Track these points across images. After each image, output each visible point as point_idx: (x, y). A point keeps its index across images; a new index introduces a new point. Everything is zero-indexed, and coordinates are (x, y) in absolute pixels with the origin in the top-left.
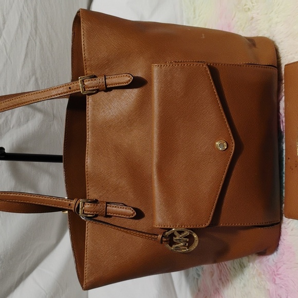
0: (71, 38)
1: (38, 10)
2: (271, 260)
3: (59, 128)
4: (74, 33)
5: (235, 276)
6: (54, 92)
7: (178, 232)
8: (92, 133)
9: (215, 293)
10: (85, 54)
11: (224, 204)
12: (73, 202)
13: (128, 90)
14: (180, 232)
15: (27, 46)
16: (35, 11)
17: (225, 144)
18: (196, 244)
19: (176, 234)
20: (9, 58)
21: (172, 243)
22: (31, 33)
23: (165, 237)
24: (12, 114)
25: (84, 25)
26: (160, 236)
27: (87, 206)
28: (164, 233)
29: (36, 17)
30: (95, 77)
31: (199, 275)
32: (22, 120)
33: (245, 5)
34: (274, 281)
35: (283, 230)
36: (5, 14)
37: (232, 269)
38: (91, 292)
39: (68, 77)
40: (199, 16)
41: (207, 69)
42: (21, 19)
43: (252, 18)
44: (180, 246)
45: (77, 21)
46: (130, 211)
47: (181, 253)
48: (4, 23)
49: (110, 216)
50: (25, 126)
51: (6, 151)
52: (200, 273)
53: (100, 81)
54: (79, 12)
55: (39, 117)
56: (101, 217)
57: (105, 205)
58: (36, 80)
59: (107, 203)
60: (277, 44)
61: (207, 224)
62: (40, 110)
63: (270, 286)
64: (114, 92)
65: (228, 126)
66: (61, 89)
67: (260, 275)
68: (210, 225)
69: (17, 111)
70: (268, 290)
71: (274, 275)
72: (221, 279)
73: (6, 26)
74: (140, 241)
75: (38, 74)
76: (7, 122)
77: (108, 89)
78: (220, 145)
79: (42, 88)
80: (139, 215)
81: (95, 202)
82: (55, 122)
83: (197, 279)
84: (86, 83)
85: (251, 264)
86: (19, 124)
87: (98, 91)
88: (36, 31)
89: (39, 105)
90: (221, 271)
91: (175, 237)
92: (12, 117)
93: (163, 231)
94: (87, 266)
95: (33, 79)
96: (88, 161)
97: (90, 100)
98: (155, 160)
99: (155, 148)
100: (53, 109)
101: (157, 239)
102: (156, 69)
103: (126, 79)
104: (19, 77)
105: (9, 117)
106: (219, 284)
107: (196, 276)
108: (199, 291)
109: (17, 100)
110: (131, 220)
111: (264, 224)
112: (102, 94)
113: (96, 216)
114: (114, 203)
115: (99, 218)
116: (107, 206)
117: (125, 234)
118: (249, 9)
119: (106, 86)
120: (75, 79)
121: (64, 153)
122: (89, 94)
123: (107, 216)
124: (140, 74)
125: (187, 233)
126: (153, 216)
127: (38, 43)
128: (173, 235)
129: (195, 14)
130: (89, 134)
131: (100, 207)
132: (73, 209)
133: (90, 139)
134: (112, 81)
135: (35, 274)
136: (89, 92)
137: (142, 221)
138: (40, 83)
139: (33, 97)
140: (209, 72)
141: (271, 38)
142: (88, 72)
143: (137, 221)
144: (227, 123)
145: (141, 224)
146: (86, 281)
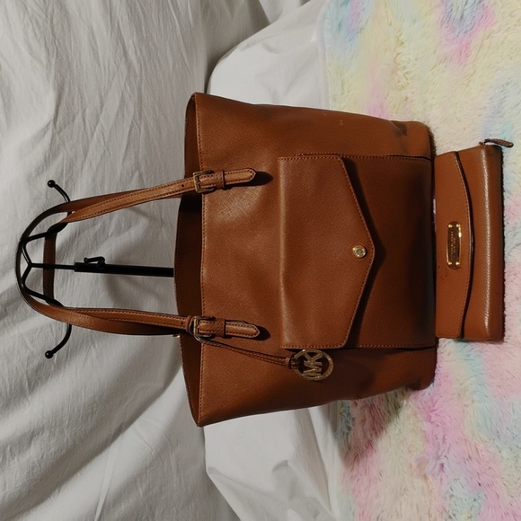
0: (184, 123)
1: (143, 88)
2: (427, 394)
3: (168, 237)
4: (187, 120)
5: (389, 421)
6: (164, 191)
7: (309, 354)
8: (209, 239)
9: (367, 448)
10: (201, 146)
11: (364, 322)
12: (186, 320)
13: (250, 188)
14: (312, 354)
15: (129, 135)
16: (139, 89)
17: (363, 250)
18: (331, 369)
19: (307, 356)
20: (108, 149)
21: (302, 368)
22: (134, 117)
23: (294, 360)
24: (111, 218)
25: (199, 113)
26: (288, 359)
27: (203, 324)
28: (293, 356)
29: (140, 97)
30: (212, 172)
31: (349, 428)
32: (123, 226)
33: (399, 82)
34: (429, 419)
35: (439, 356)
36: (103, 94)
37: (386, 412)
38: (207, 428)
39: (180, 173)
40: (349, 92)
41: (342, 162)
42: (123, 100)
43: (407, 98)
44: (313, 372)
45: (191, 105)
46: (253, 330)
47: (313, 381)
48: (102, 106)
49: (230, 337)
50: (127, 233)
51: (106, 262)
52: (351, 426)
53: (218, 176)
54: (193, 96)
55: (143, 222)
56: (219, 337)
57: (223, 323)
58: (141, 175)
59: (226, 321)
60: (432, 131)
61: (343, 345)
62: (144, 214)
63: (426, 426)
64: (234, 190)
65: (367, 229)
66: (172, 187)
67: (415, 414)
68: (346, 345)
69: (117, 214)
70: (425, 432)
71: (429, 411)
72: (373, 429)
73: (104, 109)
74: (264, 366)
75: (143, 169)
76: (104, 228)
77: (227, 187)
78: (358, 251)
79: (148, 185)
80: (263, 335)
81: (212, 319)
82: (163, 230)
83: (348, 434)
84: (201, 180)
85: (405, 402)
86: (119, 231)
87: (216, 189)
88: (140, 114)
89: (143, 207)
90: (374, 418)
91: (307, 360)
92: (110, 223)
93: (292, 353)
94: (202, 395)
95: (137, 174)
96: (204, 271)
97: (206, 200)
98: (282, 269)
99: (282, 255)
100: (161, 213)
101: (284, 362)
102: (282, 163)
103: (247, 175)
104: (119, 172)
105: (107, 222)
106: (371, 435)
107: (346, 430)
108: (349, 448)
109: (121, 200)
110: (255, 341)
111: (413, 346)
112: (220, 192)
113: (214, 336)
114: (234, 321)
115: (216, 339)
116: (225, 324)
117: (246, 357)
118: (403, 87)
119: (225, 182)
120: (188, 175)
121: (175, 265)
122: (205, 193)
123: (226, 337)
124: (264, 169)
125: (319, 355)
126: (280, 336)
127: (142, 129)
128: (302, 358)
129: (343, 89)
130: (205, 239)
131: (217, 326)
132: (186, 328)
133: (205, 246)
134: (232, 177)
135: (137, 424)
136: (205, 190)
137: (267, 342)
138: (145, 179)
139: (140, 197)
140: (343, 166)
141: (426, 124)
142: (204, 167)
143: (261, 342)
144: (365, 225)
145: (266, 346)
146: (201, 414)
